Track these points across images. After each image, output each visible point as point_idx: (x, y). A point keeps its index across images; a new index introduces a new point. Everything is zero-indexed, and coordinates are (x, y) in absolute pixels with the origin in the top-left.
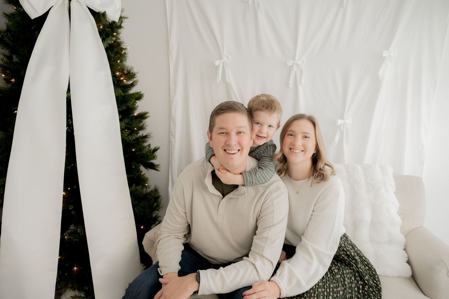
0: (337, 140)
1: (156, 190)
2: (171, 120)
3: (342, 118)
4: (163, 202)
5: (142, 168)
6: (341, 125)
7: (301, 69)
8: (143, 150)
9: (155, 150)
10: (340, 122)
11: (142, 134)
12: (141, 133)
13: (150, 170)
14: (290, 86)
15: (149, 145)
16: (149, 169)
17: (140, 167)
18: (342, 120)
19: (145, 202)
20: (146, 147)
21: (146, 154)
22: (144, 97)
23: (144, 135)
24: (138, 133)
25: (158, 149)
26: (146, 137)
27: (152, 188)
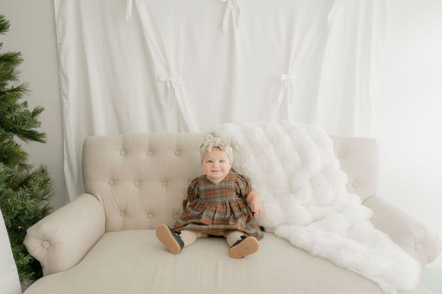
0: (280, 99)
1: (43, 171)
2: (61, 73)
3: (286, 72)
4: (54, 187)
5: (17, 139)
6: (285, 80)
7: (238, 6)
8: (14, 109)
9: (37, 112)
10: (284, 77)
11: (12, 87)
12: (10, 85)
13: (31, 141)
14: (223, 29)
15: (25, 104)
16: (29, 141)
17: (14, 139)
18: (286, 75)
19: (25, 189)
20: (18, 106)
21: (22, 117)
22: (10, 28)
23: (15, 87)
24: (5, 84)
25: (41, 111)
26: (18, 89)
27: (36, 168)
